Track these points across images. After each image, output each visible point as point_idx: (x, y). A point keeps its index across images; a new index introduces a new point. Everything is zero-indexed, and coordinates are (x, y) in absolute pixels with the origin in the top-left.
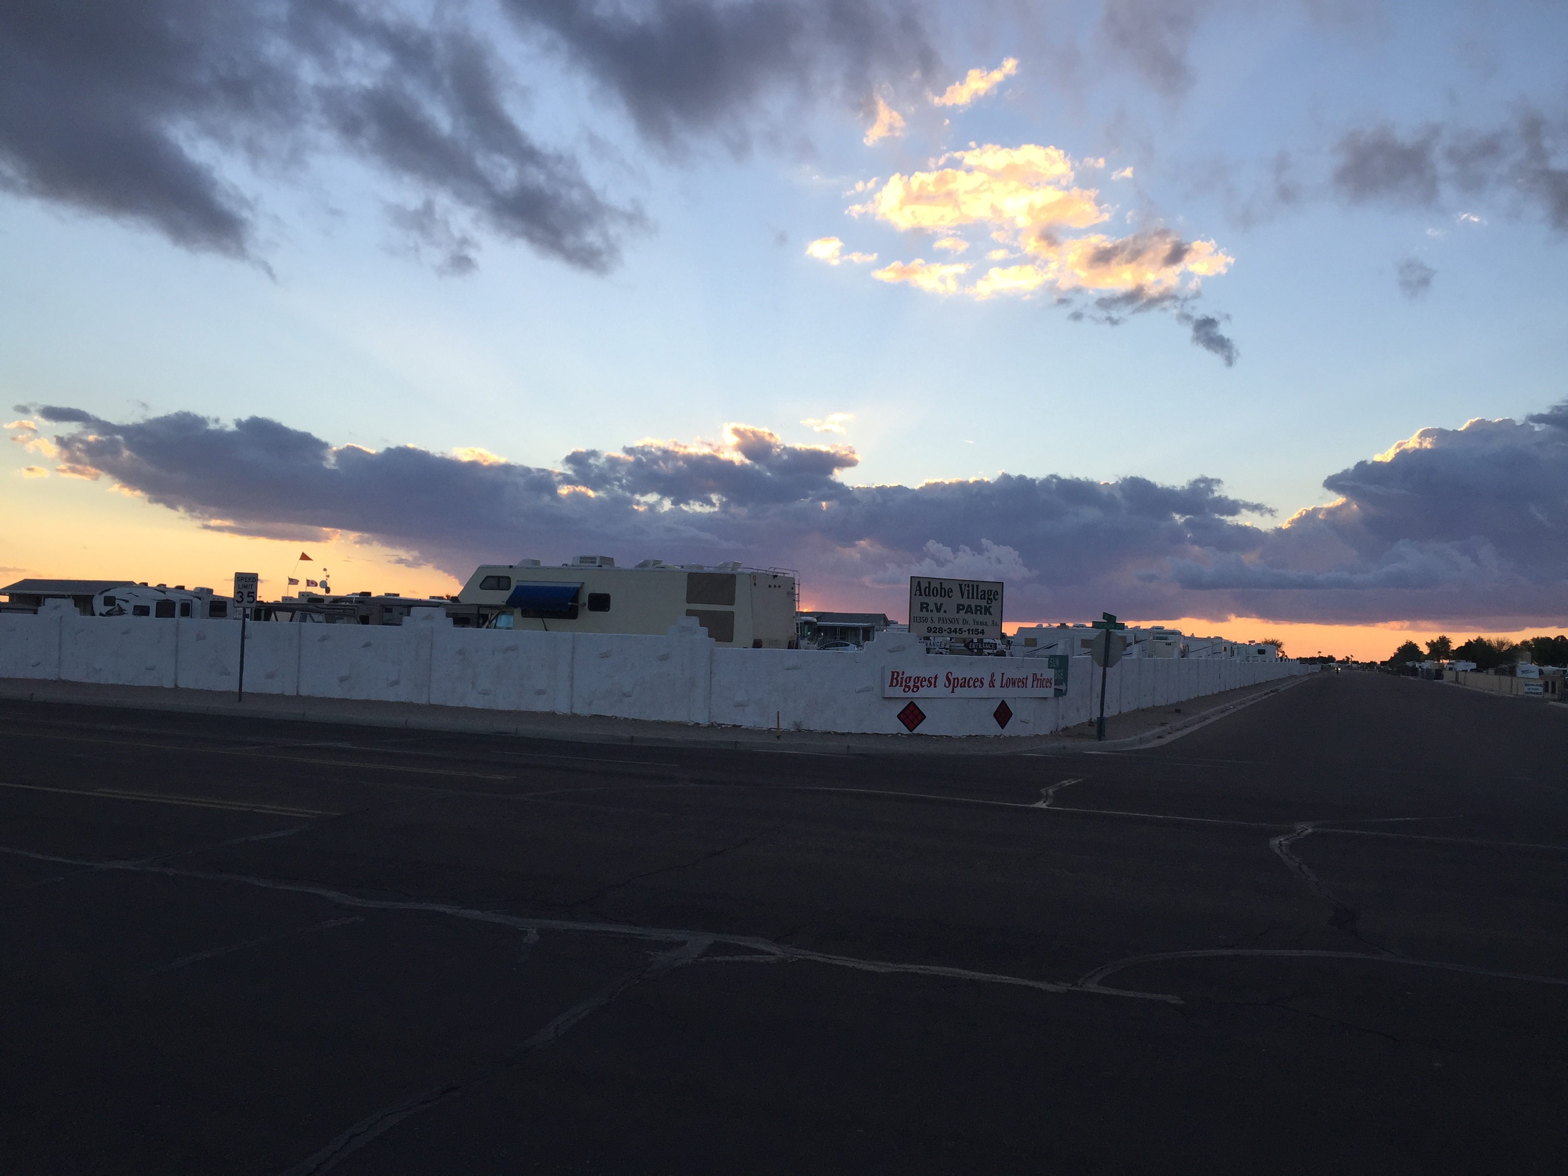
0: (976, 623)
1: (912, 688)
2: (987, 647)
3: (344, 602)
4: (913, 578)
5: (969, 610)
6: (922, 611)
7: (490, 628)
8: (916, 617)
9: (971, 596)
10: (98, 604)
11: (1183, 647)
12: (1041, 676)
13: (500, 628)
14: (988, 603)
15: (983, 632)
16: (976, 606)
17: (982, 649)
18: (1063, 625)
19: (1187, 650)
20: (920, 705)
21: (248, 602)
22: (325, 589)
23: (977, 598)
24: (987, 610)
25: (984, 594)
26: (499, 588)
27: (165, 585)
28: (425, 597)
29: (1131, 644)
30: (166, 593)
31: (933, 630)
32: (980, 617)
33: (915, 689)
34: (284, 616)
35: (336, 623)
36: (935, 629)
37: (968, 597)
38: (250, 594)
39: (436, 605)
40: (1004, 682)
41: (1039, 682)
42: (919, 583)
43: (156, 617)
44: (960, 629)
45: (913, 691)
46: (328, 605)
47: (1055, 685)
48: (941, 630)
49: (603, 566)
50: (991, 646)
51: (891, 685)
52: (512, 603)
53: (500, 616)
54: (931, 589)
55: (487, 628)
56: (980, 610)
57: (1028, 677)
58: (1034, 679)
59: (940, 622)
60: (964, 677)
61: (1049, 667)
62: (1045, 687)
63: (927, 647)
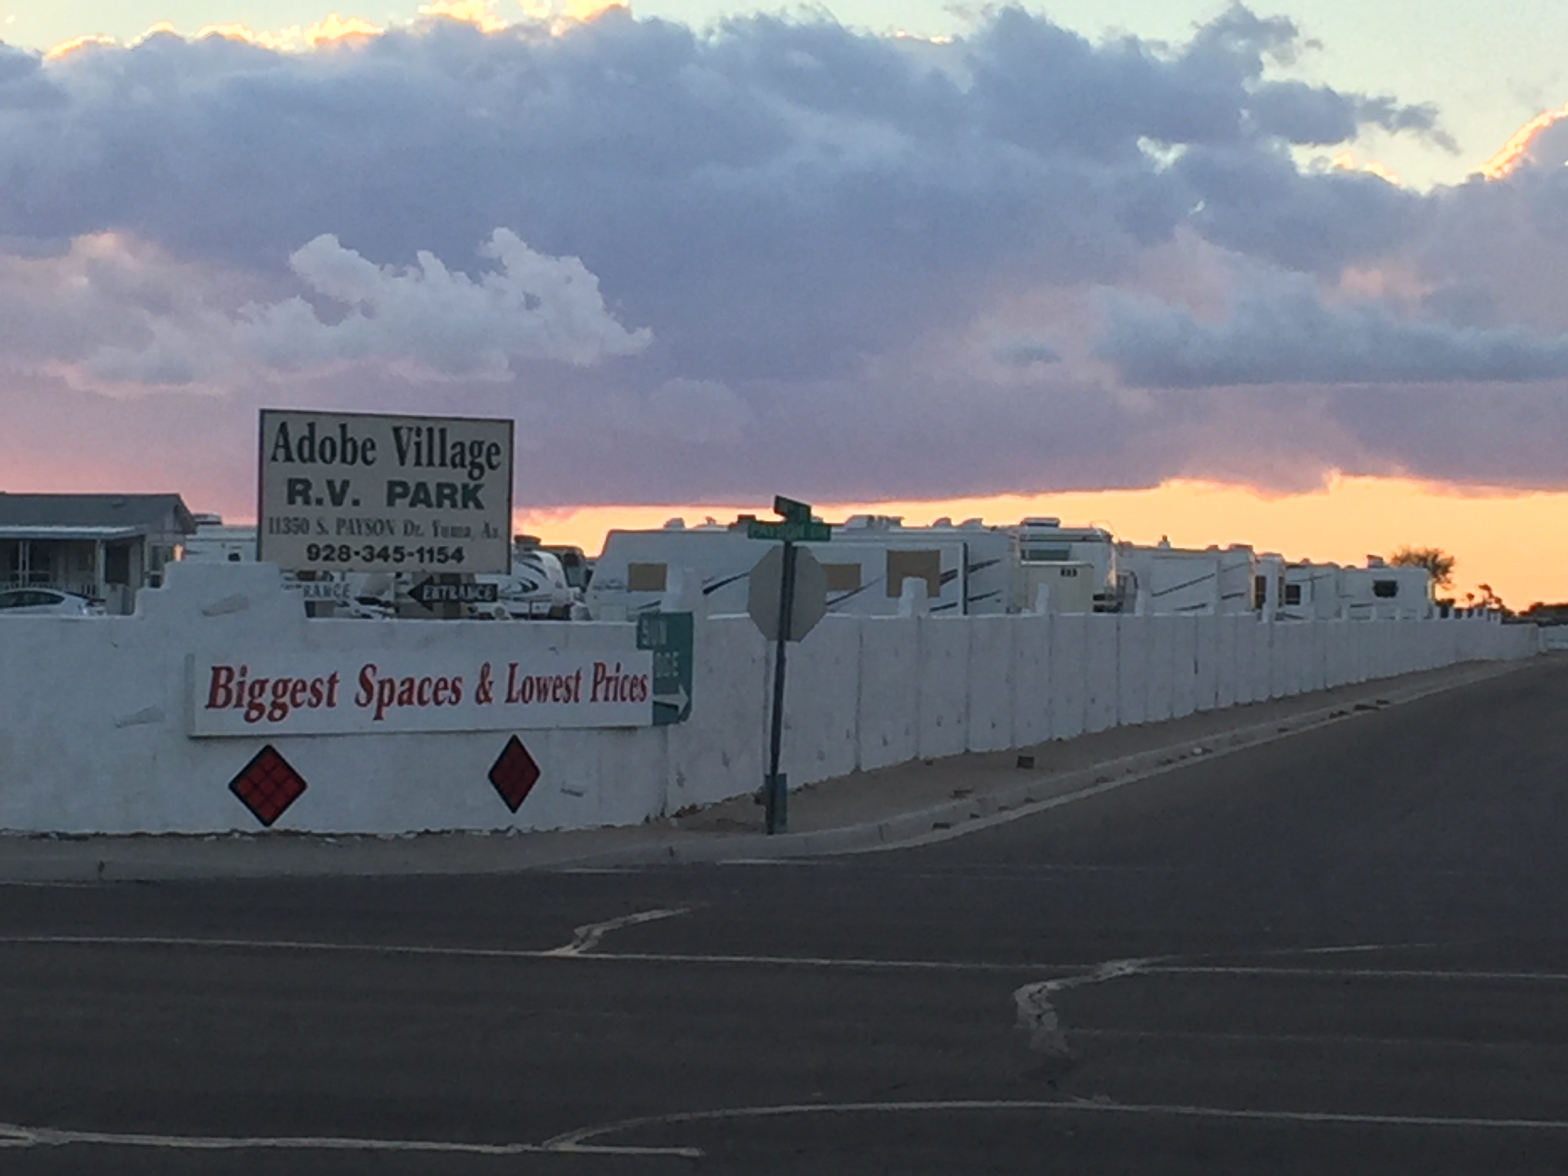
0: (440, 532)
1: (268, 709)
2: (471, 594)
4: (267, 416)
5: (422, 496)
6: (292, 501)
8: (278, 520)
9: (424, 460)
12: (618, 669)
14: (471, 475)
15: (458, 555)
16: (440, 486)
17: (459, 602)
18: (745, 521)
20: (290, 754)
23: (443, 464)
24: (470, 496)
25: (462, 453)
31: (322, 555)
32: (447, 515)
33: (278, 713)
36: (329, 551)
37: (418, 463)
40: (517, 687)
41: (612, 684)
42: (283, 427)
44: (397, 550)
45: (271, 718)
47: (655, 692)
48: (345, 553)
50: (482, 593)
51: (212, 704)
54: (317, 442)
56: (452, 497)
57: (582, 674)
58: (599, 679)
59: (343, 530)
60: (411, 676)
61: (640, 646)
62: (628, 700)
63: (308, 599)
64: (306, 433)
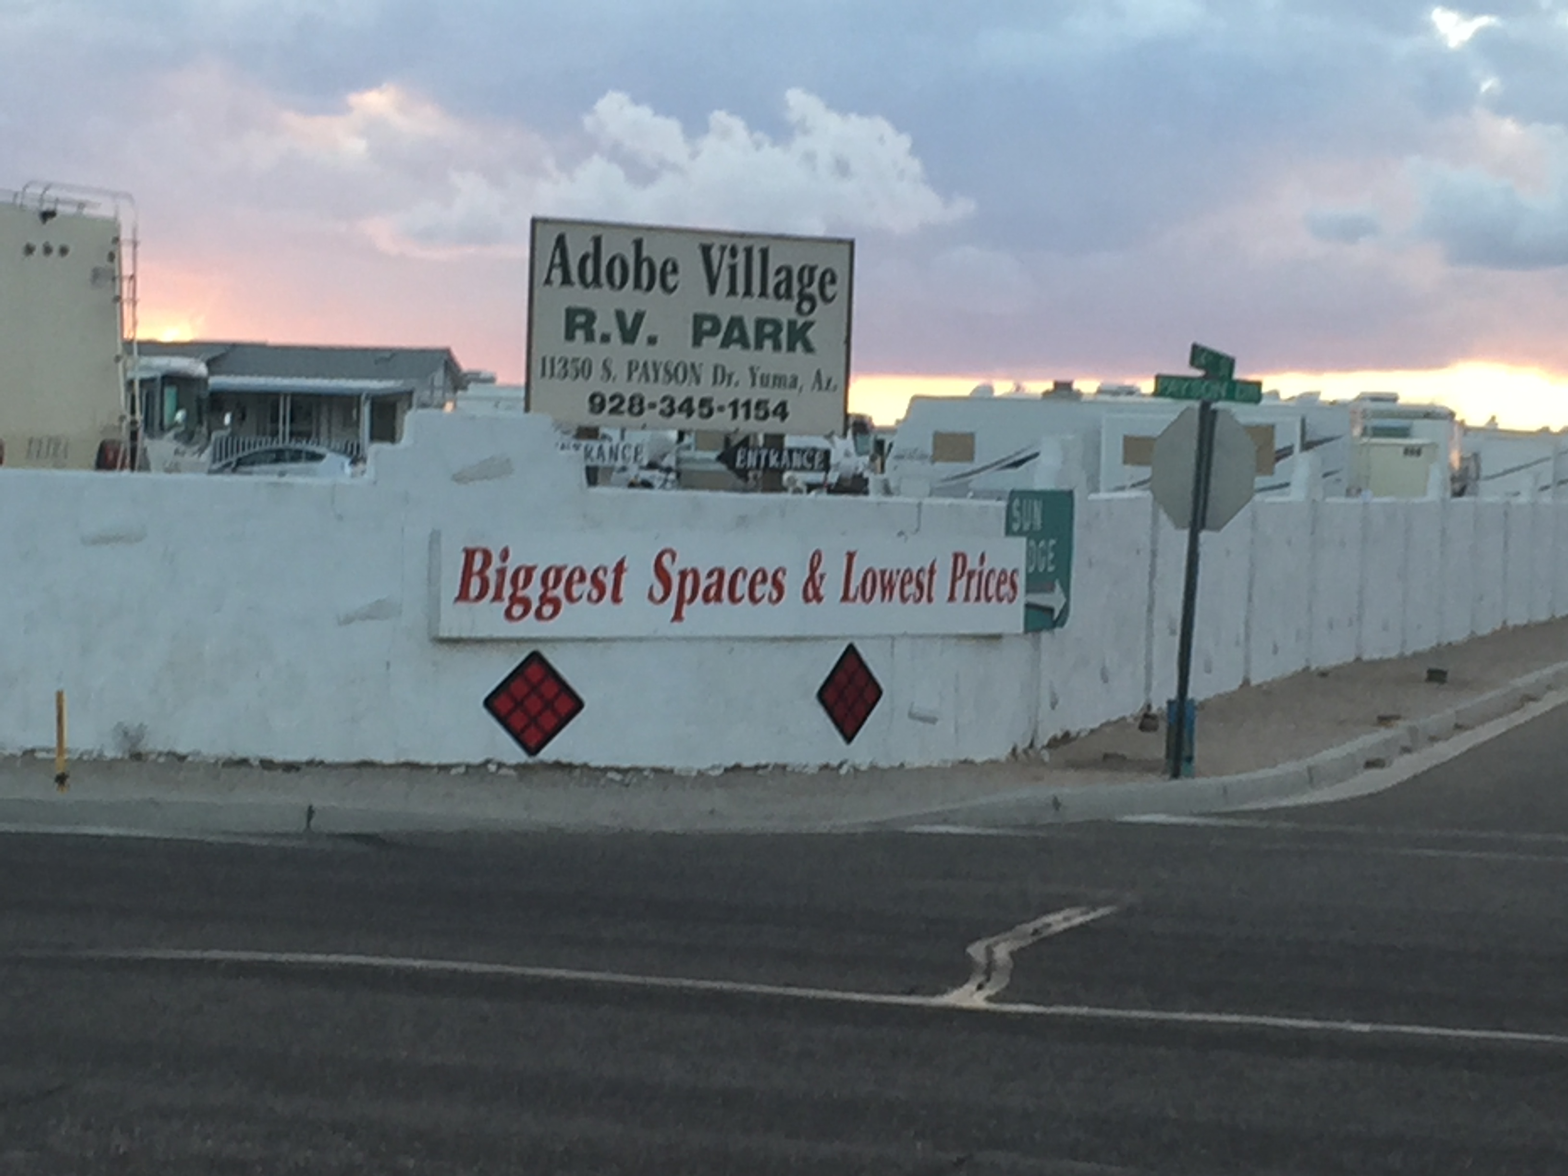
0: (758, 381)
1: (535, 605)
2: (797, 461)
4: (539, 227)
5: (736, 334)
6: (570, 336)
8: (552, 359)
9: (741, 288)
11: (1462, 459)
12: (982, 559)
14: (799, 309)
15: (782, 411)
16: (760, 323)
17: (781, 471)
18: (1063, 389)
19: (1472, 473)
20: (566, 664)
23: (763, 293)
24: (798, 336)
25: (789, 280)
29: (1287, 452)
31: (608, 407)
32: (769, 359)
33: (548, 610)
36: (617, 401)
37: (732, 291)
40: (855, 582)
41: (975, 581)
42: (561, 242)
44: (704, 402)
45: (539, 615)
47: (1028, 591)
48: (637, 405)
50: (811, 459)
51: (463, 595)
54: (604, 263)
56: (775, 337)
57: (936, 567)
58: (959, 573)
59: (636, 375)
60: (719, 565)
61: (1009, 532)
62: (994, 600)
63: (589, 463)
64: (591, 249)
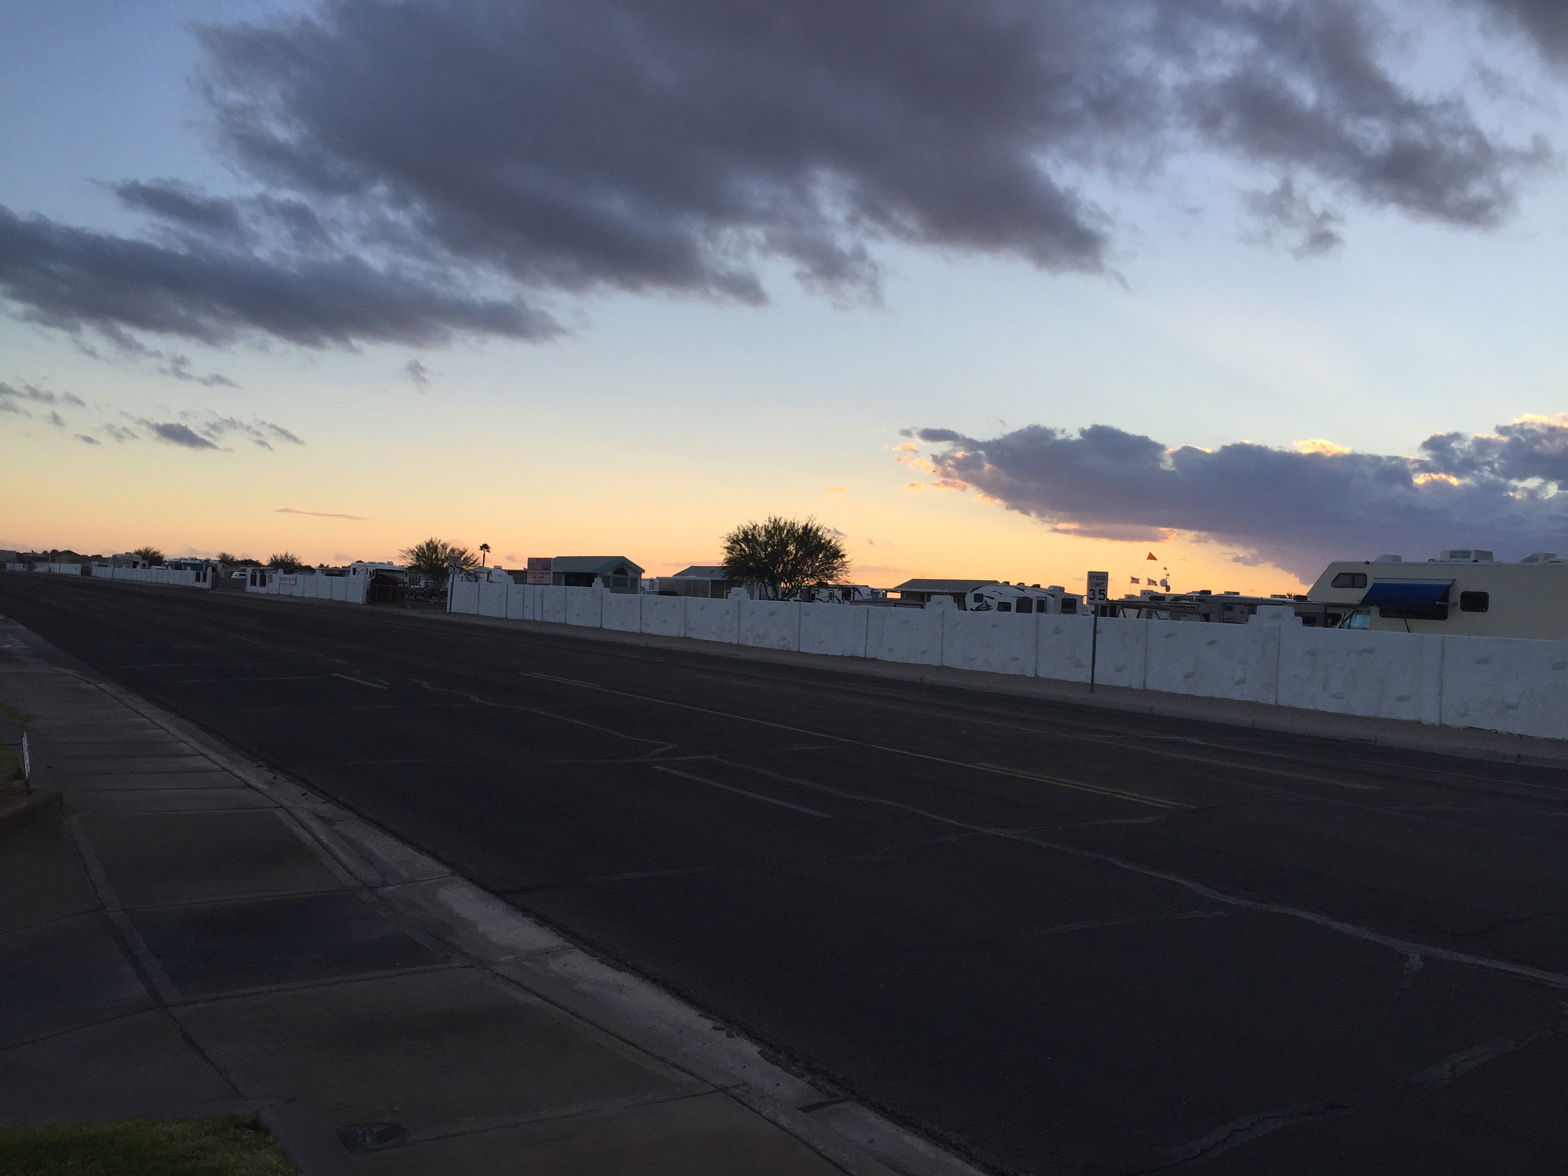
3: (1184, 600)
7: (1343, 628)
10: (969, 599)
13: (1353, 628)
21: (1100, 599)
22: (1165, 588)
26: (1353, 585)
27: (1024, 584)
28: (1267, 596)
30: (1025, 591)
34: (1132, 613)
35: (1180, 620)
38: (1101, 592)
39: (1280, 603)
43: (1017, 612)
46: (1170, 603)
49: (1479, 561)
52: (1367, 602)
53: (1354, 615)
55: (1339, 628)
